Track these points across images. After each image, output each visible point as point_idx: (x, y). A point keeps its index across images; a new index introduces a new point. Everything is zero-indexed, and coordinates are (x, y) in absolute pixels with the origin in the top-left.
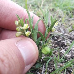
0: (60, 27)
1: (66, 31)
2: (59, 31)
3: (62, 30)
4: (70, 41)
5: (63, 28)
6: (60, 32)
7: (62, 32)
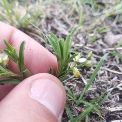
0: (77, 34)
1: (88, 39)
2: (77, 40)
3: (81, 39)
4: (95, 57)
5: (83, 35)
6: (78, 42)
7: (81, 42)
